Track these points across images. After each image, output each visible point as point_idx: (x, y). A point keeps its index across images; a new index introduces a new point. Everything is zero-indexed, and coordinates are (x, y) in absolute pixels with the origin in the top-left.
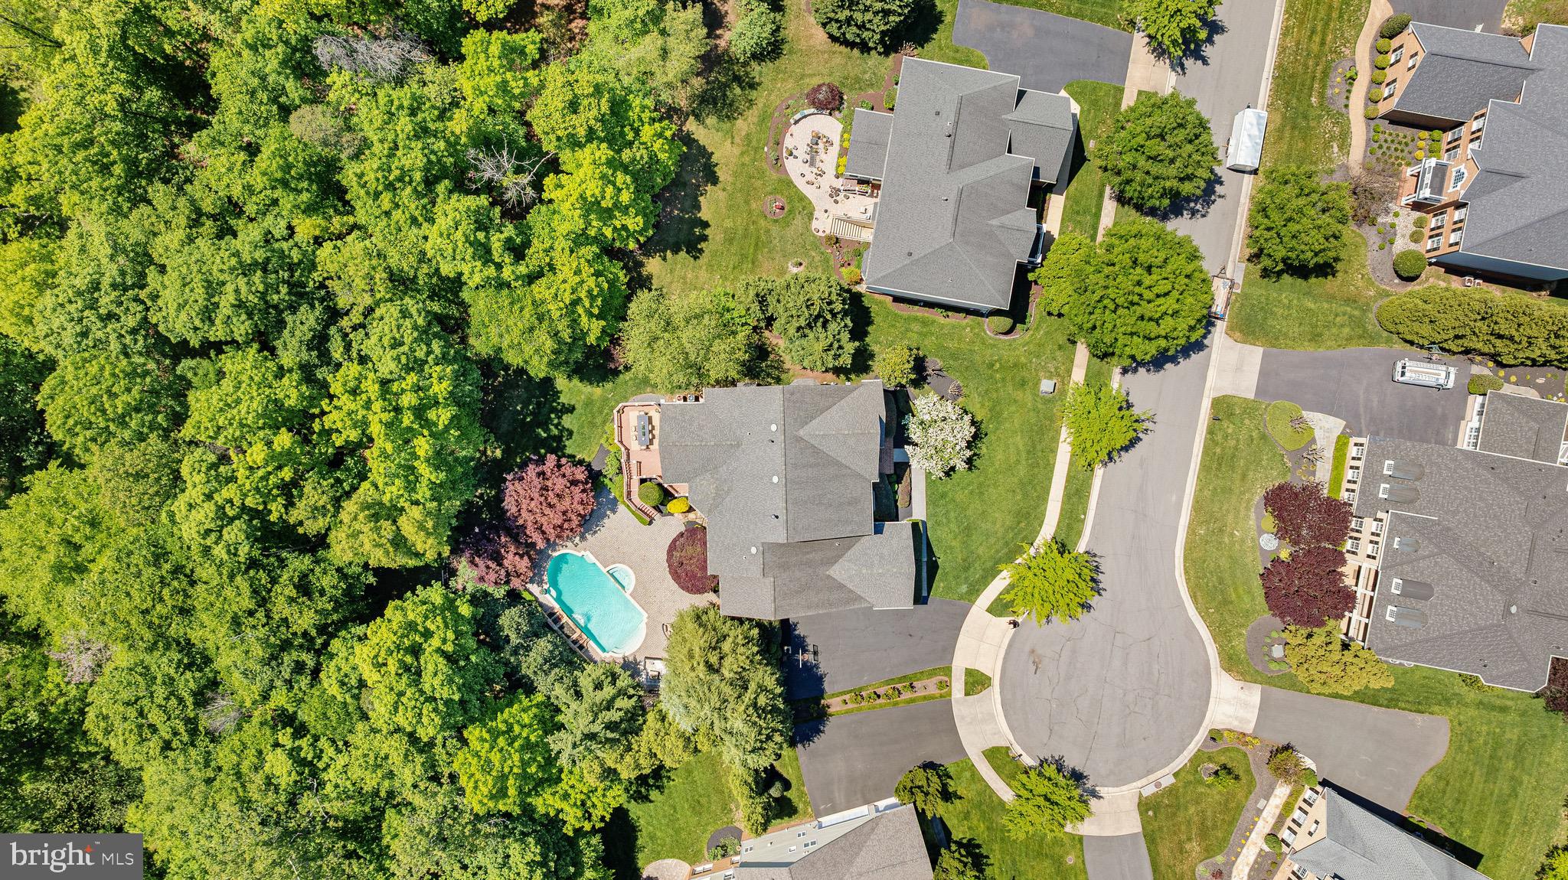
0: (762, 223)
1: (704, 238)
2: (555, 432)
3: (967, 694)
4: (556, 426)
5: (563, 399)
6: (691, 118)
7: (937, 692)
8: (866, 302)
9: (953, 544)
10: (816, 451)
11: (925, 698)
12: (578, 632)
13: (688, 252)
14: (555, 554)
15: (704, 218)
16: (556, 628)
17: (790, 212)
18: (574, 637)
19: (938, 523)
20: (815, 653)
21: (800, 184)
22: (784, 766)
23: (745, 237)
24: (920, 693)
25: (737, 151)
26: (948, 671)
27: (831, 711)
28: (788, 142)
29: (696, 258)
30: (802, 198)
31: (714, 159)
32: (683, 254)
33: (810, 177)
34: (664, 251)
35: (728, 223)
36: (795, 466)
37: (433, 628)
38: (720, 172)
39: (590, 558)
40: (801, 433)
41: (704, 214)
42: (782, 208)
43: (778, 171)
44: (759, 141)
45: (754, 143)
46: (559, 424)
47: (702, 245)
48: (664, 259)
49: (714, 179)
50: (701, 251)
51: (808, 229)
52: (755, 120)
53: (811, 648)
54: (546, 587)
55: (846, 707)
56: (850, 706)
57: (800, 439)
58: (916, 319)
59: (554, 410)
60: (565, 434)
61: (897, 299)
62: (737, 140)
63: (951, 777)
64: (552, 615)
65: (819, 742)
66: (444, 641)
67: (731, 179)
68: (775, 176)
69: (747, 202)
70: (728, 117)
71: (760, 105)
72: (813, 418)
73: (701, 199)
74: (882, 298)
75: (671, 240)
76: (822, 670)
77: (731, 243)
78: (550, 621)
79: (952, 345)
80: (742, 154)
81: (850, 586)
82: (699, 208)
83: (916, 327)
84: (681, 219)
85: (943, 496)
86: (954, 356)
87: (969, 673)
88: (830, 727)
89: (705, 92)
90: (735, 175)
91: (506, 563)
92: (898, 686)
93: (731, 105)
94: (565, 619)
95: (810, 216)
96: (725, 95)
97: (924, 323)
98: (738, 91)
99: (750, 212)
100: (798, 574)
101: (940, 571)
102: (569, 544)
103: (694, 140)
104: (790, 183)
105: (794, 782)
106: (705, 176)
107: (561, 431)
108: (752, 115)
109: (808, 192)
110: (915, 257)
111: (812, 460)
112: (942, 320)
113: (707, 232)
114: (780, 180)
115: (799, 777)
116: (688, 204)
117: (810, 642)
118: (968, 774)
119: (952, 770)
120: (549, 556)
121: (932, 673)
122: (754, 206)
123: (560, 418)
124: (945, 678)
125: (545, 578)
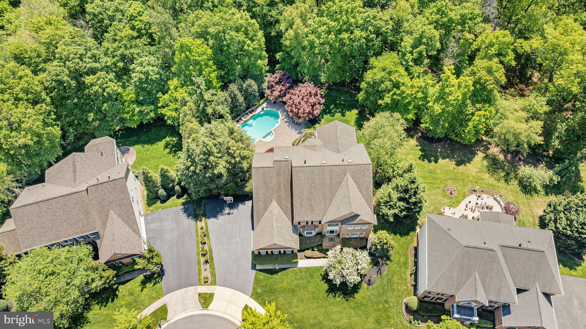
0: (442, 186)
1: (430, 161)
2: (333, 111)
3: (199, 294)
4: (336, 111)
5: (348, 113)
6: (485, 155)
7: (202, 277)
8: (412, 233)
9: (285, 283)
10: (339, 184)
11: (200, 270)
12: (245, 120)
13: (422, 155)
14: (279, 113)
15: (439, 161)
16: (247, 112)
17: (451, 198)
18: (243, 118)
19: (296, 274)
20: (229, 214)
21: (466, 201)
22: (173, 200)
23: (434, 178)
24: (203, 267)
25: (474, 174)
26: (214, 283)
27: (199, 222)
28: (484, 196)
29: (420, 158)
30: (459, 203)
31: (468, 164)
32: (420, 153)
33: (470, 206)
34: (420, 146)
35: (438, 171)
36: (331, 172)
37: (254, 43)
38: (462, 167)
39: (277, 125)
40: (348, 174)
41: (440, 161)
42: (451, 194)
43: (469, 192)
44: (481, 183)
45: (479, 182)
46: (337, 112)
47: (426, 161)
48: (417, 146)
49: (459, 164)
50: (423, 160)
51: (444, 205)
52: (491, 182)
53: (232, 211)
54: (265, 109)
55: (199, 229)
56: (200, 231)
57: (345, 174)
58: (407, 259)
59: (342, 110)
60: (332, 114)
61: (416, 249)
62: (479, 174)
63: (154, 284)
64: (253, 111)
65: (183, 216)
66: (249, 46)
67: (460, 171)
68: (466, 191)
69: (451, 179)
70: (489, 170)
71: (498, 184)
72: (355, 182)
73: (448, 159)
74: (415, 241)
75: (426, 148)
76: (220, 217)
77: (429, 172)
78: (250, 110)
79: (395, 279)
80: (473, 177)
81: (266, 214)
82: (444, 158)
83: (402, 259)
84: (437, 152)
85: (312, 276)
86: (389, 281)
87: (212, 295)
88: (190, 222)
89: (498, 160)
90: (462, 173)
91: (277, 86)
92: (208, 255)
93: (495, 171)
94: (251, 115)
95: (450, 206)
96: (499, 169)
97: (405, 264)
98: (503, 174)
99: (446, 180)
100: (274, 181)
101: (269, 276)
102: (284, 117)
103: (474, 156)
104: (464, 197)
105: (164, 205)
106: (459, 161)
107: (333, 113)
108: (492, 181)
109: (462, 205)
110: (449, 232)
111: (334, 182)
112: (408, 273)
113: (433, 163)
114: (464, 193)
115: (166, 207)
116: (445, 154)
117: (235, 211)
118: (154, 295)
119: (158, 286)
120: (278, 110)
121: (213, 274)
122: (449, 182)
123: (339, 112)
124: (209, 282)
125: (269, 109)
